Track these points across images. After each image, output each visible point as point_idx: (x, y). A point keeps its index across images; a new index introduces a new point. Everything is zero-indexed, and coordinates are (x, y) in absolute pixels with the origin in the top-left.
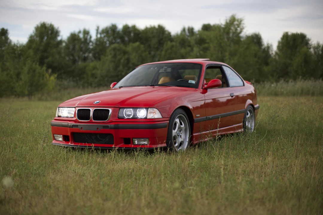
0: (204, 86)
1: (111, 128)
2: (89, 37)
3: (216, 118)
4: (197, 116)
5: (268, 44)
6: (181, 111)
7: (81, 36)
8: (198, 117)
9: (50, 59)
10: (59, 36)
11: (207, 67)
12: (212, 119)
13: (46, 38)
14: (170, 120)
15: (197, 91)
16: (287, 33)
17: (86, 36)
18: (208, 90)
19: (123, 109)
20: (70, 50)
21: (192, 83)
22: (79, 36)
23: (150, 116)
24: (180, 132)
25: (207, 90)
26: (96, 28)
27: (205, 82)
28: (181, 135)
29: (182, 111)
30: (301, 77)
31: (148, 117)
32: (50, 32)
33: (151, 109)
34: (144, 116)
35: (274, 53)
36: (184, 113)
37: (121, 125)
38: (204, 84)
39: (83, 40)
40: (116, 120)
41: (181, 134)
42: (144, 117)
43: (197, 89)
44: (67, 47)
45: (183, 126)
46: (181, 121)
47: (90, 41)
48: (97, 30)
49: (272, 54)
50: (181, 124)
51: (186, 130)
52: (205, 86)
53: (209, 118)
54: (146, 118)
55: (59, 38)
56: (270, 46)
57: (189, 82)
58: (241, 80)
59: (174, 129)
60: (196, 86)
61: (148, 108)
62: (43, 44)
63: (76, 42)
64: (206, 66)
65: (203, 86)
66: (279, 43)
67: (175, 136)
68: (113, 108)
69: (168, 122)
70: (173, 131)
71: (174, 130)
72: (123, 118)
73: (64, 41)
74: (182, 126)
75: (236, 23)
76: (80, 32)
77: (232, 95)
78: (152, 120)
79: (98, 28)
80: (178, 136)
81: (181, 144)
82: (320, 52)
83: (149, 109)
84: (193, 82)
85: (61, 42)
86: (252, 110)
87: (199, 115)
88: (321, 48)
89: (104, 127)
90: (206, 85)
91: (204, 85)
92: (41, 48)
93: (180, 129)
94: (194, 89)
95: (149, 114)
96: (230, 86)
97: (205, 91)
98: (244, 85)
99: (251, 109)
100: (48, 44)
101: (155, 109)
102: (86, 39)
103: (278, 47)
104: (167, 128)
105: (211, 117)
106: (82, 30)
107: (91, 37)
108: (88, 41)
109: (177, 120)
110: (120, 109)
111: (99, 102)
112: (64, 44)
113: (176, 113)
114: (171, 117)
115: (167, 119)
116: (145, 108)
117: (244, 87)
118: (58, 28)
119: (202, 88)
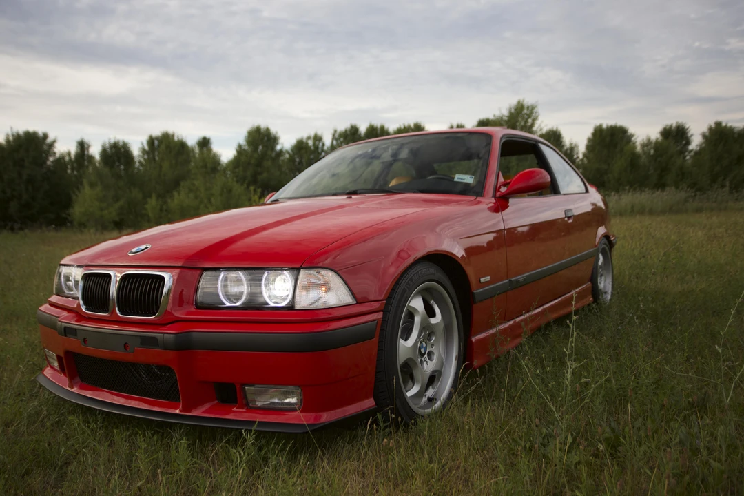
0: (499, 191)
1: (166, 346)
2: (321, 145)
3: (535, 281)
4: (482, 281)
5: (571, 144)
6: (429, 269)
7: (311, 143)
8: (487, 283)
9: (265, 175)
10: (277, 144)
11: (502, 142)
12: (527, 282)
13: (260, 147)
14: (385, 311)
15: (479, 202)
16: (600, 127)
17: (317, 143)
18: (511, 201)
19: (217, 272)
20: (296, 163)
21: (465, 181)
22: (307, 143)
23: (305, 300)
24: (429, 340)
25: (508, 202)
26: (332, 132)
27: (501, 180)
28: (433, 349)
29: (432, 270)
30: (627, 188)
31: (299, 306)
32: (266, 138)
33: (312, 272)
34: (284, 299)
35: (581, 156)
36: (440, 275)
37: (200, 334)
38: (499, 185)
39: (312, 148)
40: (189, 313)
41: (432, 345)
42: (283, 304)
43: (479, 199)
44: (292, 159)
45: (437, 319)
46: (432, 302)
47: (323, 151)
48: (334, 135)
49: (578, 157)
50: (432, 314)
51: (447, 329)
52: (503, 189)
53: (517, 281)
54: (290, 307)
55: (278, 148)
56: (573, 145)
57: (456, 180)
58: (580, 179)
59: (406, 335)
60: (475, 191)
61: (299, 270)
62: (256, 156)
63: (303, 151)
64: (501, 138)
65: (497, 189)
66: (589, 140)
67: (410, 359)
68: (177, 271)
69: (379, 315)
70: (401, 342)
71: (406, 340)
72: (216, 307)
73: (287, 152)
74: (433, 321)
75: (525, 111)
76: (309, 138)
77: (570, 214)
78: (317, 317)
79: (335, 131)
80: (422, 355)
81: (433, 379)
82: (652, 152)
83: (302, 272)
84: (468, 179)
85: (281, 152)
86: (607, 248)
87: (488, 278)
88: (653, 145)
89: (146, 341)
90: (506, 189)
91: (500, 188)
92: (253, 161)
93: (428, 332)
94: (472, 198)
95: (304, 293)
96: (562, 192)
97: (501, 204)
98: (587, 191)
99: (604, 246)
100: (264, 156)
101: (324, 272)
102: (316, 148)
103: (588, 147)
104: (376, 340)
105: (521, 277)
106: (312, 134)
107: (323, 145)
108: (320, 150)
109: (417, 303)
110: (204, 273)
111: (146, 248)
112: (287, 156)
113: (411, 280)
114: (389, 298)
115: (376, 305)
116: (291, 269)
117: (587, 194)
118: (276, 133)
119: (494, 196)
